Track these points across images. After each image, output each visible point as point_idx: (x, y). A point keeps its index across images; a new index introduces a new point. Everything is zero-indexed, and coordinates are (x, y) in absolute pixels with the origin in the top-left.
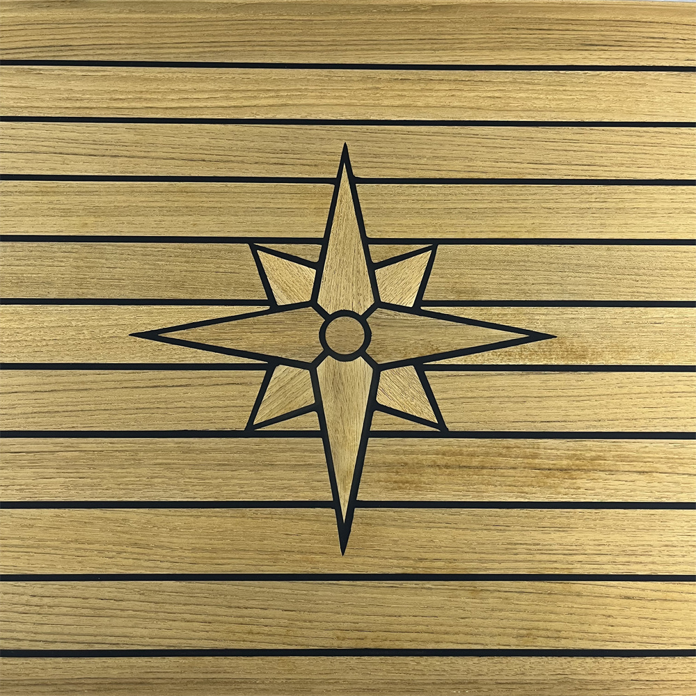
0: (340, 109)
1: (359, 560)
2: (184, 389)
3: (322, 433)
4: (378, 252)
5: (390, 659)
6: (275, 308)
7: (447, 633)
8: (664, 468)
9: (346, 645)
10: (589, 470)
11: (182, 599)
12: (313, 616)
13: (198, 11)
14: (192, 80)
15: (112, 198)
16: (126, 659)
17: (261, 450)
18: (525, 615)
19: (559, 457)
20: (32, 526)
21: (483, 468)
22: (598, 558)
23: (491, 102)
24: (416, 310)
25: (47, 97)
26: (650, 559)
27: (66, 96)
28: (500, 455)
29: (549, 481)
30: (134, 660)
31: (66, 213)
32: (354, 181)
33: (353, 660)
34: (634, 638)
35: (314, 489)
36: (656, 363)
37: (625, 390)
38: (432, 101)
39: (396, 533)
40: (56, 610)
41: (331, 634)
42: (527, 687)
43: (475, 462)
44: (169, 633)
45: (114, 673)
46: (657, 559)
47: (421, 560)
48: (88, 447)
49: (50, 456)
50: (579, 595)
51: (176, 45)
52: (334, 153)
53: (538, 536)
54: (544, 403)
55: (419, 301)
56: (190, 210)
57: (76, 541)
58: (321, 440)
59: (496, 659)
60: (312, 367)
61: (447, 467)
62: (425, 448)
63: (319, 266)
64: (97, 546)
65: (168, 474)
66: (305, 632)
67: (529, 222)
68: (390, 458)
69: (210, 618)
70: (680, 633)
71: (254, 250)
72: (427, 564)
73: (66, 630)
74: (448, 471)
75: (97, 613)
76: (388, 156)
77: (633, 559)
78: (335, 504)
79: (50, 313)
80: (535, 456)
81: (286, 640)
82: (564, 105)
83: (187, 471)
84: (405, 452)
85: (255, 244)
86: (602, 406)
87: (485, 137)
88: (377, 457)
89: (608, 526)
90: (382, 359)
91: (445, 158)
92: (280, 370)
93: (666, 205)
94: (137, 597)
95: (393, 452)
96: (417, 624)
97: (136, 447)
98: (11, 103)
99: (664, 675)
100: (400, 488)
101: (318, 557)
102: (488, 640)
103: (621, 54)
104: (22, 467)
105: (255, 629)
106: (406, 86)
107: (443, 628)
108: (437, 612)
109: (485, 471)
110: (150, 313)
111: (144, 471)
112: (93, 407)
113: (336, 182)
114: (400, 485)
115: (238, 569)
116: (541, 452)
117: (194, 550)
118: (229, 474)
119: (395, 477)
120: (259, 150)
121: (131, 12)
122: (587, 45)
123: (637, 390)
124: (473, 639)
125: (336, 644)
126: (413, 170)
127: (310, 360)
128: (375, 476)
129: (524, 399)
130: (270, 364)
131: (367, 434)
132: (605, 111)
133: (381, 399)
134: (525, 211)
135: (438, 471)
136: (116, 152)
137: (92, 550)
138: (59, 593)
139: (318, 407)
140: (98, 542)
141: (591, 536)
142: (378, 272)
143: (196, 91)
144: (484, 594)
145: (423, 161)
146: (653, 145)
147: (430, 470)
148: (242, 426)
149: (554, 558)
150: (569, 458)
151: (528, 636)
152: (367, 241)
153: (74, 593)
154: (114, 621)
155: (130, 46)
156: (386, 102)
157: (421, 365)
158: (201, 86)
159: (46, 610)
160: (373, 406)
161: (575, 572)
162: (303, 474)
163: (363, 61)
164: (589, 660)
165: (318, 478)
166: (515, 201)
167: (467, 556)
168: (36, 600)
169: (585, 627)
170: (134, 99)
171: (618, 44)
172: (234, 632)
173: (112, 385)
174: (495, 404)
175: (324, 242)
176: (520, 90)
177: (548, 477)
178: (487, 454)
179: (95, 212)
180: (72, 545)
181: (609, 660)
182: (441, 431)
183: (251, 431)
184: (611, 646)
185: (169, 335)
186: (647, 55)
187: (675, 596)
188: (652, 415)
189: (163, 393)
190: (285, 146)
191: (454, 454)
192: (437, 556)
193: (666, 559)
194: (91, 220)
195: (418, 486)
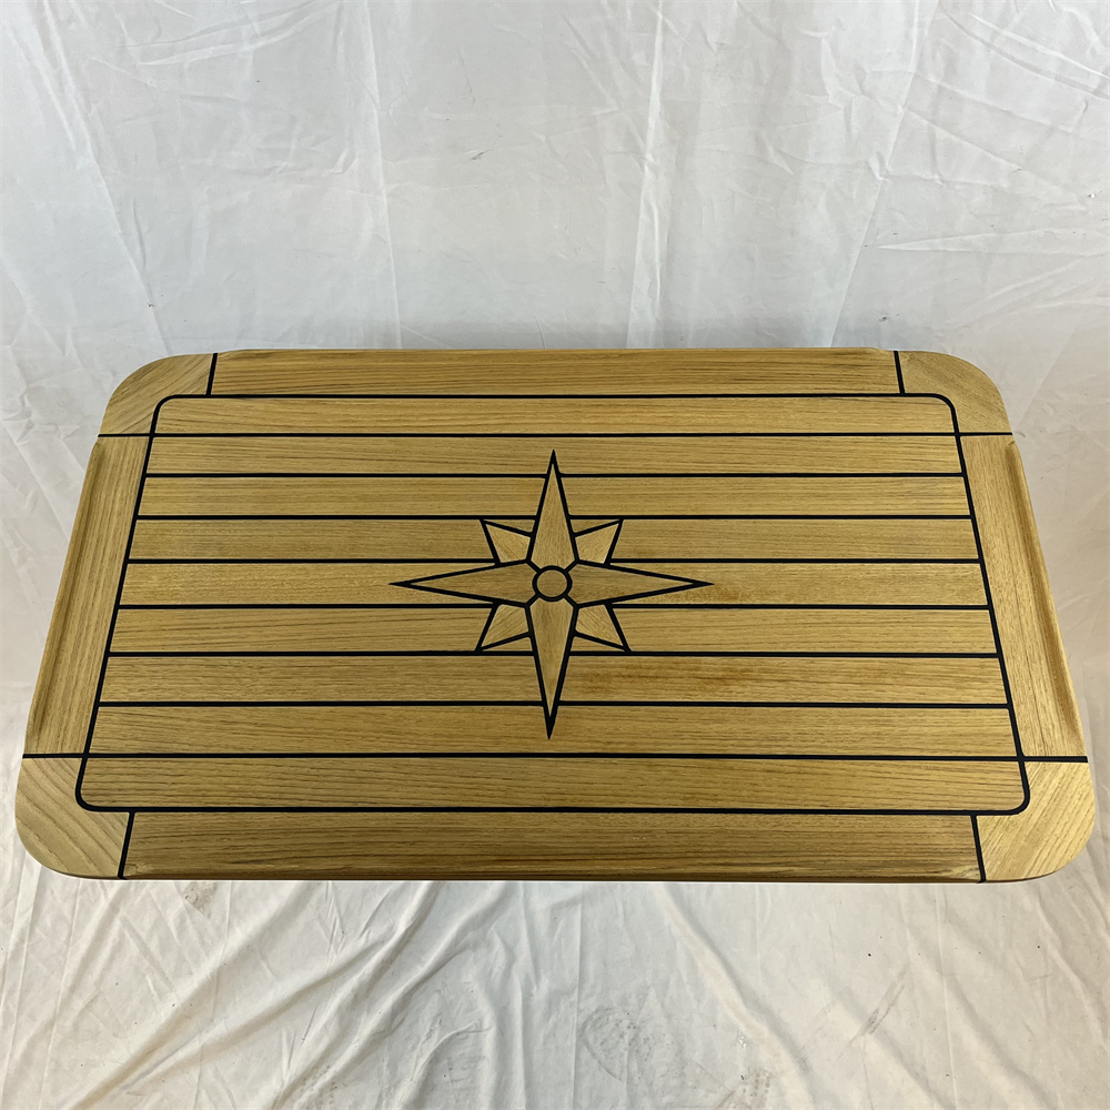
0: (550, 426)
1: (561, 743)
2: (430, 622)
3: (534, 653)
4: (577, 525)
5: (584, 815)
6: (498, 564)
7: (629, 796)
8: (798, 677)
9: (550, 805)
10: (739, 679)
11: (426, 771)
12: (525, 783)
13: (444, 360)
14: (440, 408)
15: (376, 489)
16: (382, 814)
17: (487, 665)
18: (690, 784)
19: (715, 669)
20: (312, 719)
21: (657, 677)
22: (747, 743)
23: (662, 420)
24: (606, 565)
25: (330, 420)
26: (787, 743)
27: (345, 419)
28: (671, 668)
29: (708, 687)
30: (388, 814)
31: (343, 499)
32: (559, 476)
33: (557, 815)
34: (774, 800)
35: (527, 692)
36: (792, 603)
37: (768, 622)
38: (619, 420)
39: (589, 724)
40: (330, 779)
41: (539, 796)
42: (691, 835)
43: (651, 673)
44: (414, 795)
45: (373, 824)
46: (792, 743)
47: (609, 743)
48: (356, 663)
49: (327, 669)
50: (732, 769)
51: (427, 383)
52: (545, 457)
53: (700, 726)
54: (704, 632)
55: (609, 559)
56: (436, 497)
57: (345, 729)
58: (532, 658)
59: (667, 815)
60: (526, 606)
61: (629, 676)
62: (613, 663)
63: (533, 535)
64: (360, 733)
65: (417, 682)
66: (520, 795)
67: (692, 504)
68: (585, 670)
69: (447, 785)
70: (810, 797)
71: (484, 524)
72: (614, 746)
73: (337, 792)
74: (630, 680)
75: (361, 781)
76: (586, 458)
77: (774, 743)
78: (543, 703)
79: (329, 569)
80: (697, 669)
81: (504, 800)
82: (720, 422)
83: (430, 679)
84: (597, 667)
85: (484, 520)
86: (749, 634)
87: (660, 444)
88: (576, 670)
89: (755, 720)
90: (580, 601)
91: (628, 460)
92: (502, 608)
93: (799, 491)
94: (391, 769)
95: (589, 666)
96: (606, 789)
97: (393, 663)
98: (303, 424)
99: (799, 827)
100: (593, 692)
101: (529, 741)
102: (661, 801)
103: (764, 386)
104: (306, 677)
105: (480, 792)
106: (600, 410)
107: (626, 793)
108: (622, 781)
109: (659, 680)
110: (404, 569)
111: (398, 679)
112: (360, 635)
113: (546, 477)
114: (593, 690)
115: (469, 748)
116: (703, 666)
117: (435, 735)
118: (463, 681)
119: (589, 684)
120: (489, 455)
121: (394, 361)
122: (738, 380)
123: (777, 622)
124: (650, 801)
125: (543, 804)
126: (605, 468)
127: (525, 601)
128: (574, 683)
129: (689, 629)
130: (495, 603)
131: (568, 653)
132: (751, 426)
133: (579, 628)
134: (690, 496)
135: (622, 679)
136: (381, 457)
137: (356, 736)
138: (332, 766)
139: (531, 634)
140: (361, 730)
141: (742, 726)
142: (577, 538)
143: (442, 415)
144: (659, 768)
145: (613, 462)
146: (788, 449)
147: (616, 679)
148: (473, 648)
149: (713, 742)
150: (724, 670)
151: (692, 798)
152: (569, 518)
153: (343, 766)
154: (374, 787)
155: (393, 384)
156: (584, 421)
157: (610, 604)
158: (445, 411)
159: (322, 778)
160: (573, 633)
161: (728, 752)
162: (519, 682)
163: (567, 393)
164: (738, 815)
165: (531, 684)
166: (682, 489)
167: (644, 740)
168: (313, 771)
169: (737, 792)
170: (395, 421)
171: (762, 379)
172: (465, 795)
173: (375, 619)
174: (667, 632)
175: (537, 518)
176: (688, 412)
177: (707, 684)
178: (660, 668)
179: (364, 498)
180: (342, 732)
181: (755, 816)
182: (626, 651)
183: (479, 651)
184: (756, 806)
185: (418, 584)
186: (783, 387)
187: (806, 769)
188: (789, 640)
189: (414, 625)
190: (508, 452)
191: (634, 668)
192: (622, 740)
193: (800, 743)
194: (361, 504)
195: (608, 691)
